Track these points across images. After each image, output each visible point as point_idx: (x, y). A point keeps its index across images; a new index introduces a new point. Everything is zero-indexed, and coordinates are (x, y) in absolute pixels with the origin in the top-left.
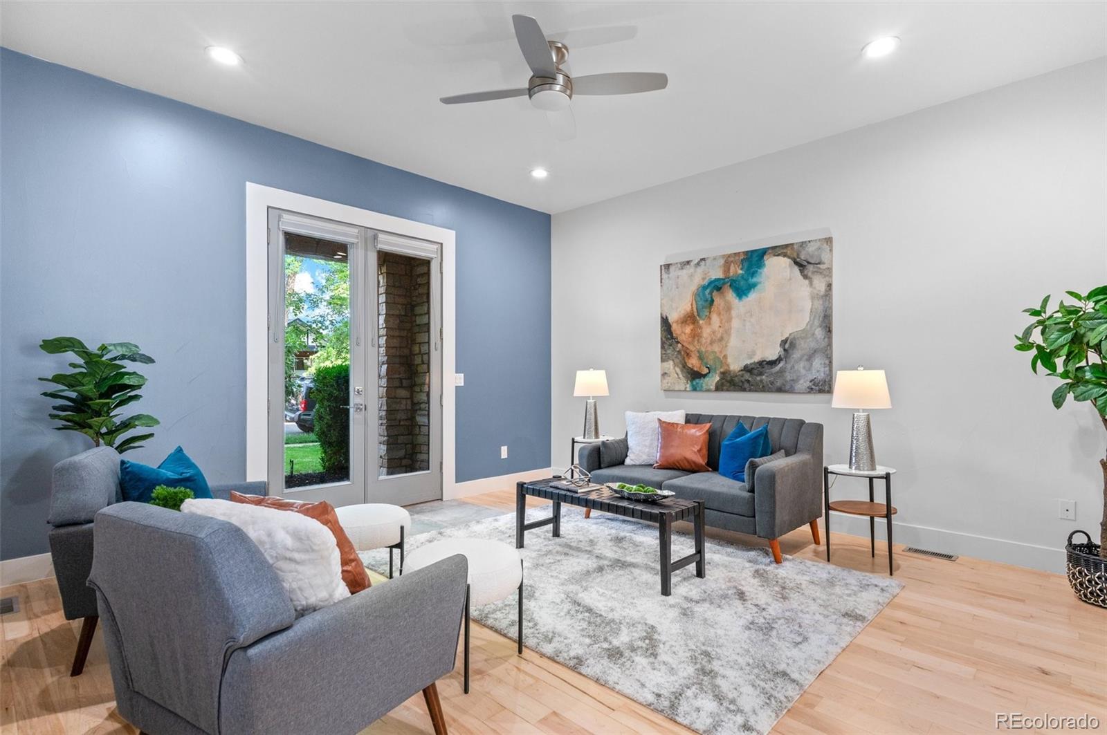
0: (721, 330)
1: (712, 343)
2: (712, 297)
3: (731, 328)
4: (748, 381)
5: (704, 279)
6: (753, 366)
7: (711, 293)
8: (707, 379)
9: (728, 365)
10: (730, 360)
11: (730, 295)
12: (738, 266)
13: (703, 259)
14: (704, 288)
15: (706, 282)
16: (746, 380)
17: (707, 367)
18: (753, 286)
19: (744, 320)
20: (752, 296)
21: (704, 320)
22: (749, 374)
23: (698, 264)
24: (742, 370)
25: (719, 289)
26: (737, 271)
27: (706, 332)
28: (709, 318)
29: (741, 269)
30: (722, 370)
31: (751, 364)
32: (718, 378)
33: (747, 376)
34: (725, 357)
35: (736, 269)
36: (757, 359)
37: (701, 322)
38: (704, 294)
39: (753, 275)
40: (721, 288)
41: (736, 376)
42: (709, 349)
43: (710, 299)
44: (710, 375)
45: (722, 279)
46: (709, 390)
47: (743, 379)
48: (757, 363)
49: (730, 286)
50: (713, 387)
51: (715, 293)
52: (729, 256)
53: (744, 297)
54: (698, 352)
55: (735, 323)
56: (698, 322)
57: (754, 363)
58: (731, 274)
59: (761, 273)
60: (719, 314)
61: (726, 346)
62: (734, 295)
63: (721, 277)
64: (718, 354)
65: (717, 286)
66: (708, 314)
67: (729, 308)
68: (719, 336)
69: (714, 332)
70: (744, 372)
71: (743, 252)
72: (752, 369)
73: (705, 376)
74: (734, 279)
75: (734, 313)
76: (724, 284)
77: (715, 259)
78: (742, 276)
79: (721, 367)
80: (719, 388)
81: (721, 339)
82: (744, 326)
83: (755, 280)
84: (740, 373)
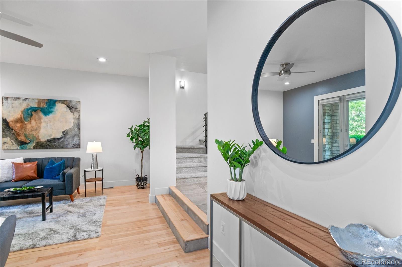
0: (36, 126)
1: (31, 131)
2: (31, 113)
3: (41, 126)
4: (49, 145)
5: (27, 106)
6: (51, 140)
7: (31, 112)
8: (29, 145)
9: (40, 139)
10: (40, 137)
11: (41, 114)
12: (44, 104)
13: (27, 99)
14: (28, 110)
15: (29, 107)
16: (48, 145)
17: (29, 140)
18: (52, 112)
19: (47, 124)
20: (51, 116)
21: (27, 122)
22: (49, 142)
23: (24, 100)
24: (46, 141)
25: (35, 111)
27: (29, 127)
28: (30, 121)
29: (46, 105)
30: (36, 141)
31: (50, 139)
32: (34, 144)
33: (48, 143)
34: (38, 136)
35: (43, 104)
36: (53, 137)
37: (26, 123)
38: (28, 112)
39: (51, 108)
40: (36, 111)
41: (43, 143)
42: (30, 133)
43: (31, 114)
44: (31, 143)
45: (37, 107)
46: (30, 149)
47: (47, 144)
48: (53, 139)
49: (41, 110)
50: (32, 148)
51: (33, 112)
52: (40, 99)
53: (47, 115)
54: (24, 134)
55: (43, 124)
56: (24, 122)
57: (52, 139)
58: (41, 106)
59: (54, 108)
60: (35, 120)
61: (39, 132)
62: (43, 114)
63: (36, 107)
64: (35, 135)
65: (35, 110)
66: (29, 120)
67: (40, 118)
68: (35, 128)
69: (33, 127)
70: (47, 142)
71: (47, 99)
72: (50, 141)
73: (28, 143)
74: (43, 108)
75: (42, 120)
76: (38, 109)
77: (33, 99)
78: (46, 108)
79: (36, 140)
80: (35, 148)
81: (36, 130)
82: (47, 125)
83: (52, 110)
84: (45, 142)
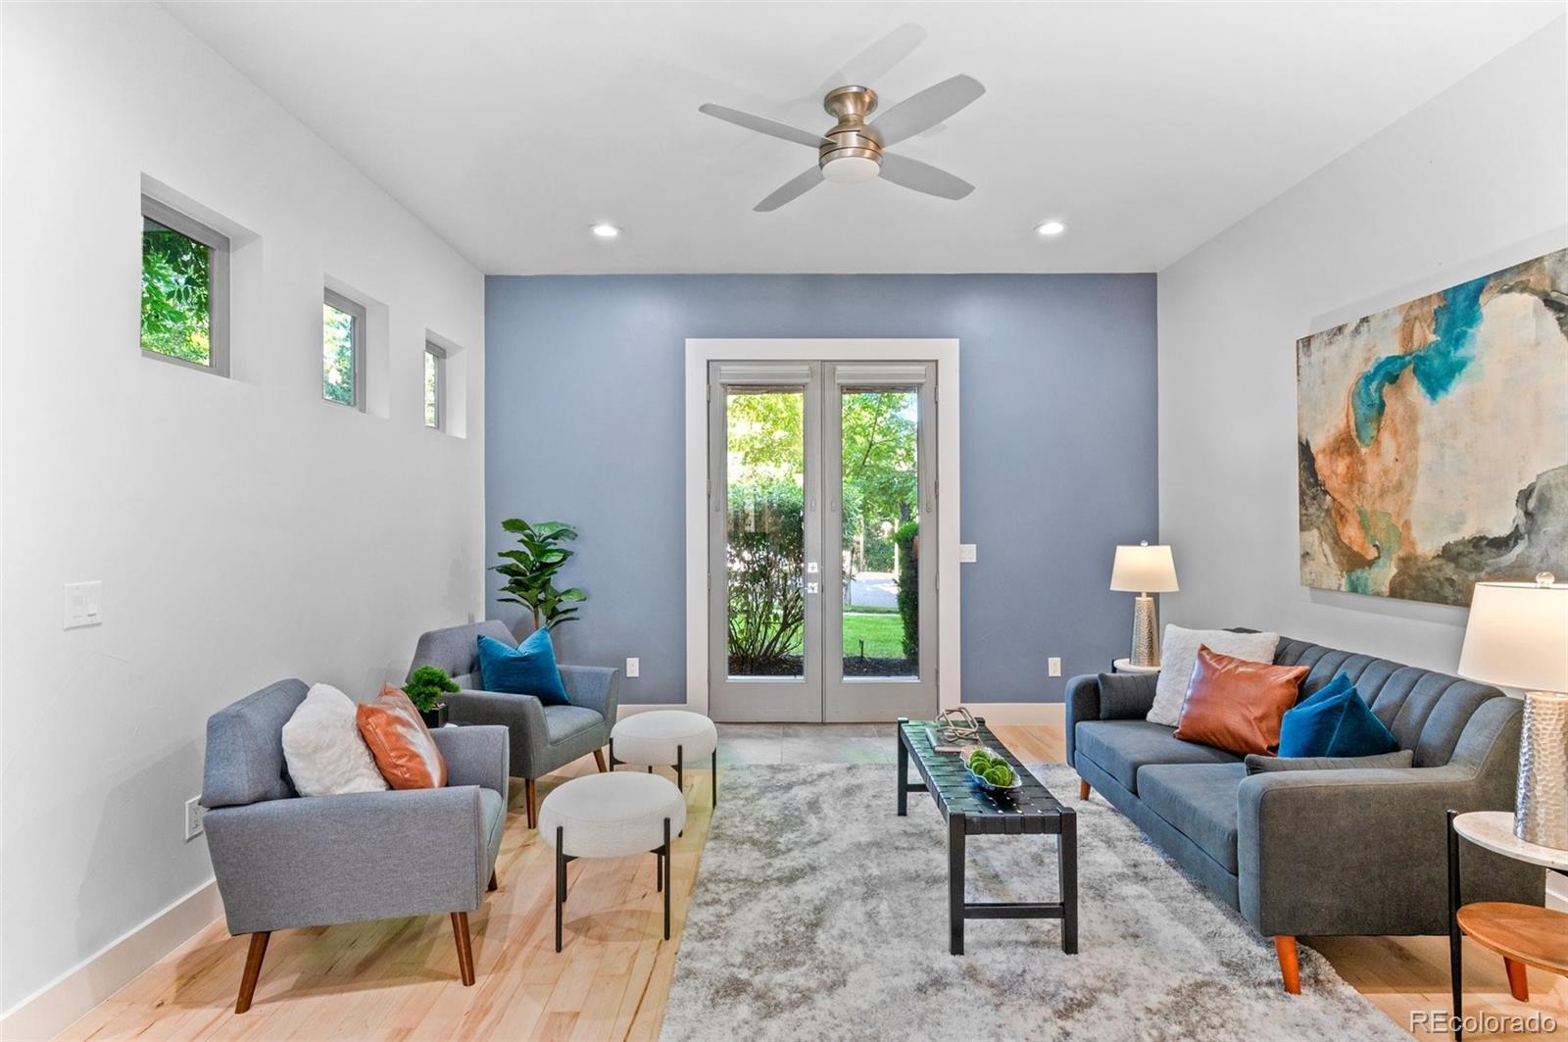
0: (1399, 466)
1: (1382, 494)
2: (1381, 398)
3: (1417, 463)
4: (1452, 582)
5: (1367, 360)
6: (1461, 548)
7: (1379, 389)
8: (1375, 570)
9: (1412, 544)
10: (1416, 533)
11: (1415, 390)
12: (1429, 326)
13: (1365, 320)
14: (1368, 379)
15: (1370, 368)
16: (1447, 579)
17: (1375, 546)
18: (1460, 365)
19: (1443, 445)
20: (1458, 388)
21: (1368, 446)
22: (1452, 565)
23: (1357, 331)
24: (1438, 556)
25: (1393, 379)
26: (1427, 336)
27: (1373, 470)
28: (1377, 441)
29: (1435, 332)
30: (1401, 553)
31: (1457, 543)
32: (1394, 571)
33: (1449, 570)
34: (1407, 525)
35: (1424, 332)
36: (1468, 532)
37: (1364, 450)
38: (1368, 394)
39: (1458, 341)
40: (1397, 376)
41: (1428, 568)
42: (1378, 507)
43: (1377, 402)
44: (1381, 561)
45: (1399, 357)
46: (1378, 594)
47: (1441, 575)
48: (1470, 541)
49: (1415, 371)
50: (1385, 589)
51: (1387, 388)
52: (1412, 305)
53: (1441, 393)
54: (1360, 512)
55: (1425, 453)
56: (1358, 452)
57: (1463, 543)
58: (1416, 345)
59: (1473, 335)
60: (1395, 433)
61: (1409, 502)
62: (1423, 390)
63: (1397, 354)
64: (1394, 519)
65: (1389, 374)
66: (1374, 433)
67: (1412, 420)
68: (1395, 479)
69: (1386, 472)
70: (1441, 561)
71: (1438, 294)
72: (1459, 554)
73: (1371, 564)
74: (1422, 354)
75: (1422, 429)
76: (1404, 366)
77: (1386, 316)
78: (1437, 344)
79: (1400, 548)
80: (1397, 592)
81: (1399, 486)
82: (1442, 457)
83: (1461, 353)
84: (1436, 562)
